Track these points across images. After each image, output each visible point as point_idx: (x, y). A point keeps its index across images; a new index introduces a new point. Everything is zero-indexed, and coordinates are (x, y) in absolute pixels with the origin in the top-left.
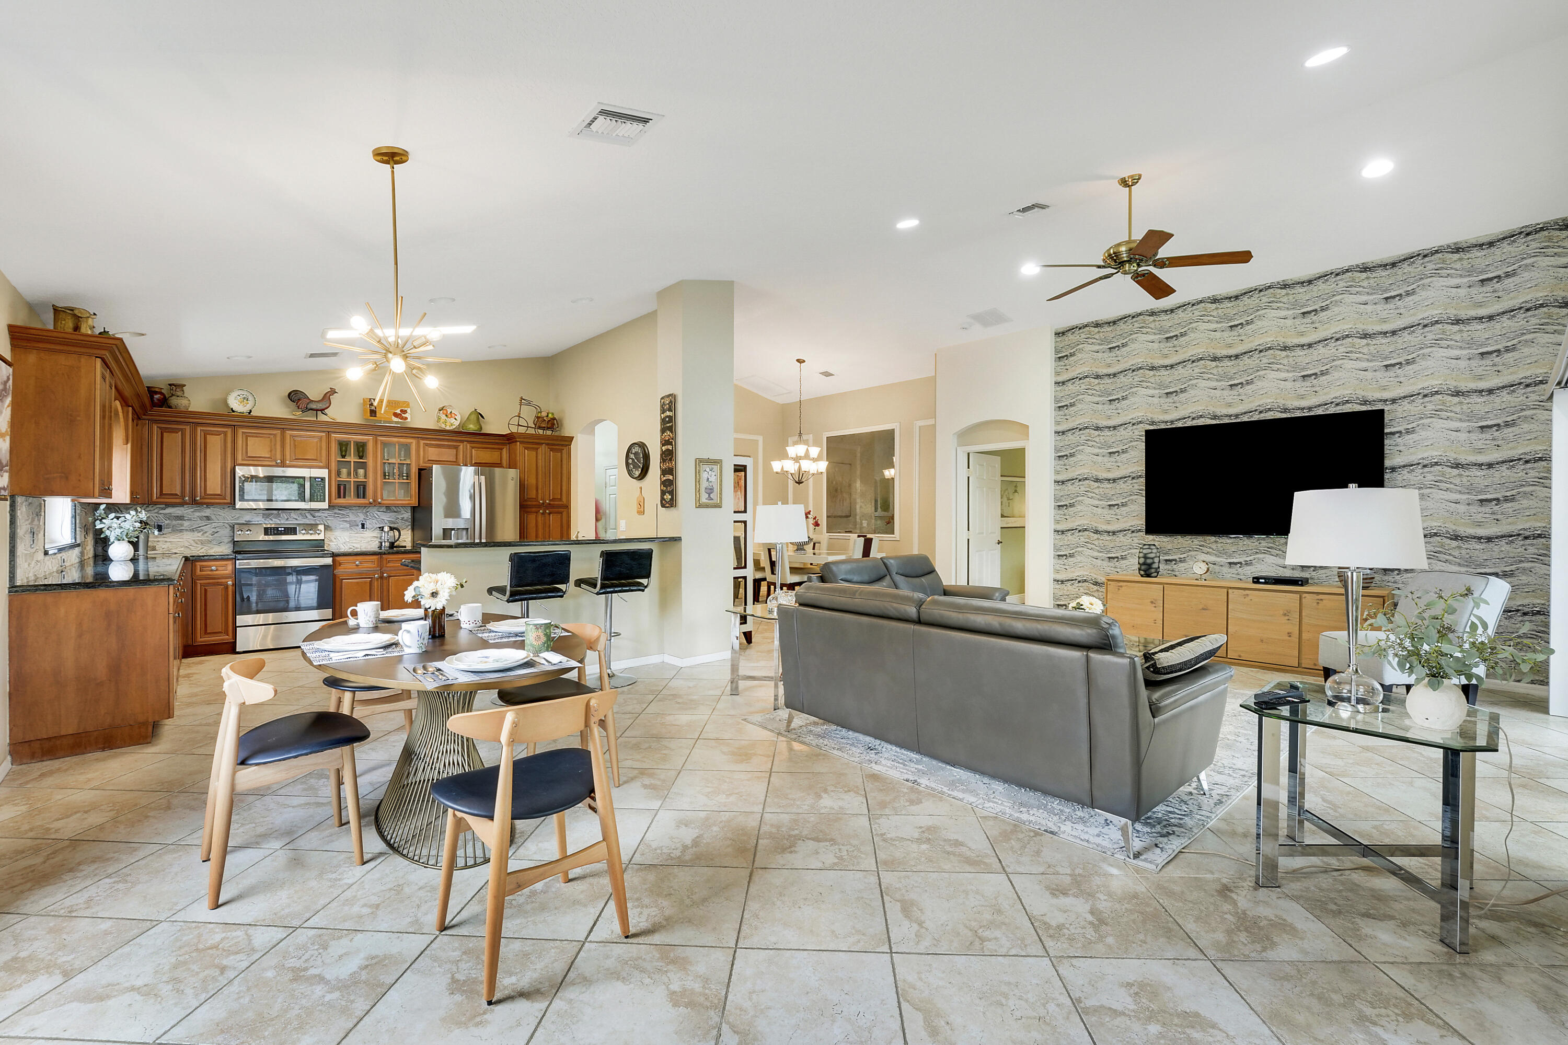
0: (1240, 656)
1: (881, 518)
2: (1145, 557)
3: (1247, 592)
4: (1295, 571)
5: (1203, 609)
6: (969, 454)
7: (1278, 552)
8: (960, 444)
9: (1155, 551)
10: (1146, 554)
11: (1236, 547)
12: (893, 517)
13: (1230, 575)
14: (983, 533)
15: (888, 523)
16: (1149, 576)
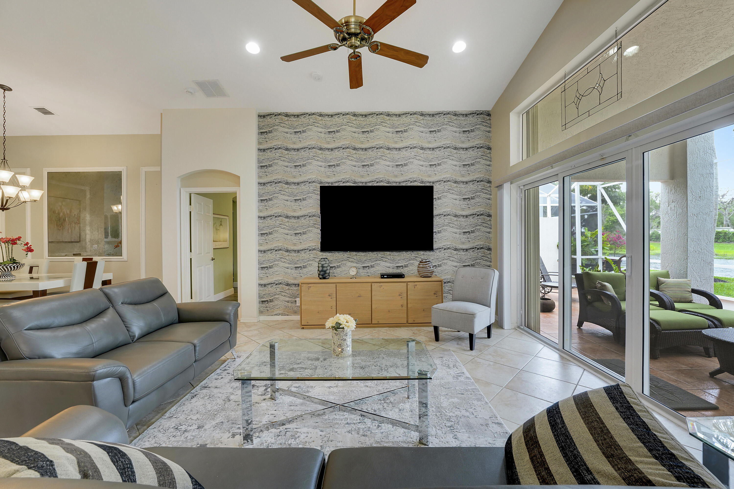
0: (378, 322)
1: (108, 243)
2: (323, 267)
3: (381, 284)
4: (394, 270)
5: (359, 296)
6: (190, 194)
7: (386, 259)
8: (183, 186)
9: (328, 262)
10: (323, 265)
11: (366, 257)
12: (121, 243)
13: (364, 273)
14: (201, 253)
15: (117, 247)
16: (324, 278)
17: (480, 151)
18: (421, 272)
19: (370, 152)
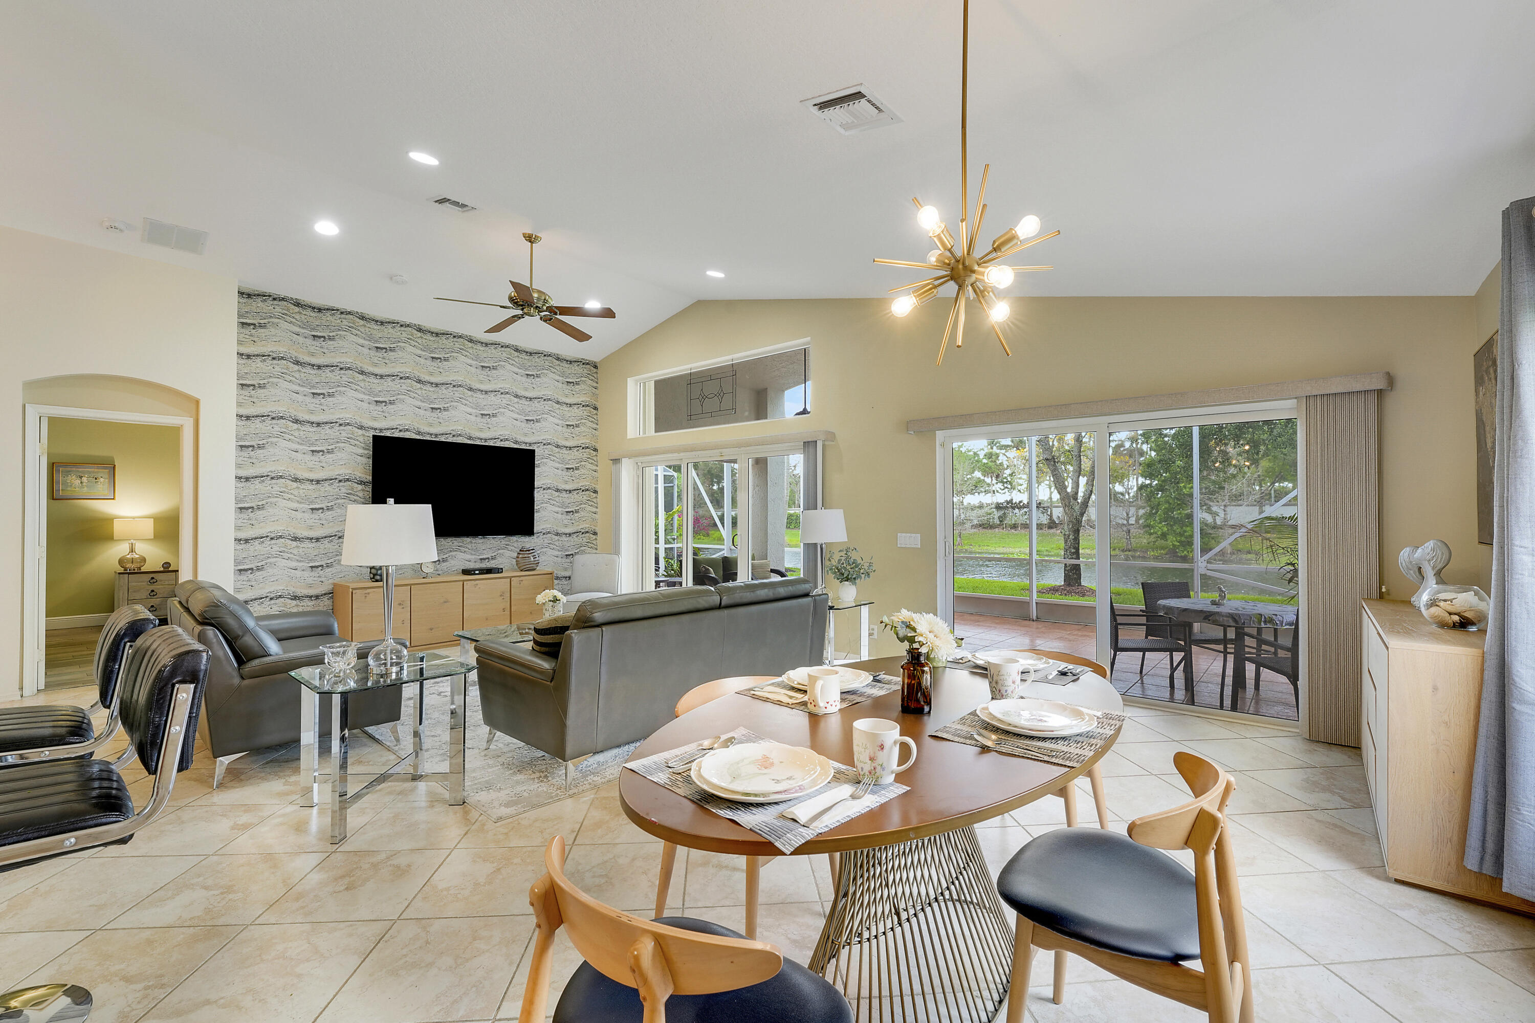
5: (445, 602)
6: (40, 418)
8: (32, 400)
17: (585, 410)
18: (522, 565)
19: (443, 390)
